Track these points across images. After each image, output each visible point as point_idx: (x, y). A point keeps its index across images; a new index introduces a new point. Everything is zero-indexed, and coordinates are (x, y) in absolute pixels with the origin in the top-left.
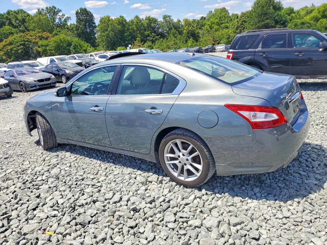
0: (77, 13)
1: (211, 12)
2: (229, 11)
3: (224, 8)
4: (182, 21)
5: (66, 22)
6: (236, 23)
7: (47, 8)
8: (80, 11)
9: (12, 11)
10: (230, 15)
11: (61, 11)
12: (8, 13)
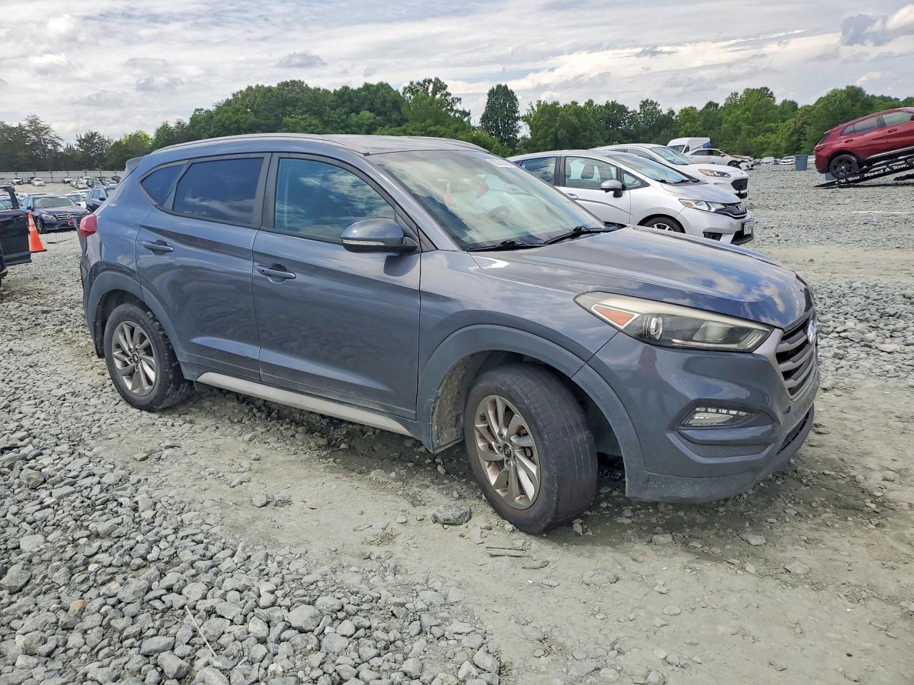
0: (492, 93)
1: (737, 94)
2: (774, 95)
3: (766, 89)
4: (677, 114)
5: (452, 106)
6: (793, 125)
7: (425, 81)
8: (497, 89)
9: (371, 85)
10: (778, 102)
11: (446, 86)
12: (367, 87)
